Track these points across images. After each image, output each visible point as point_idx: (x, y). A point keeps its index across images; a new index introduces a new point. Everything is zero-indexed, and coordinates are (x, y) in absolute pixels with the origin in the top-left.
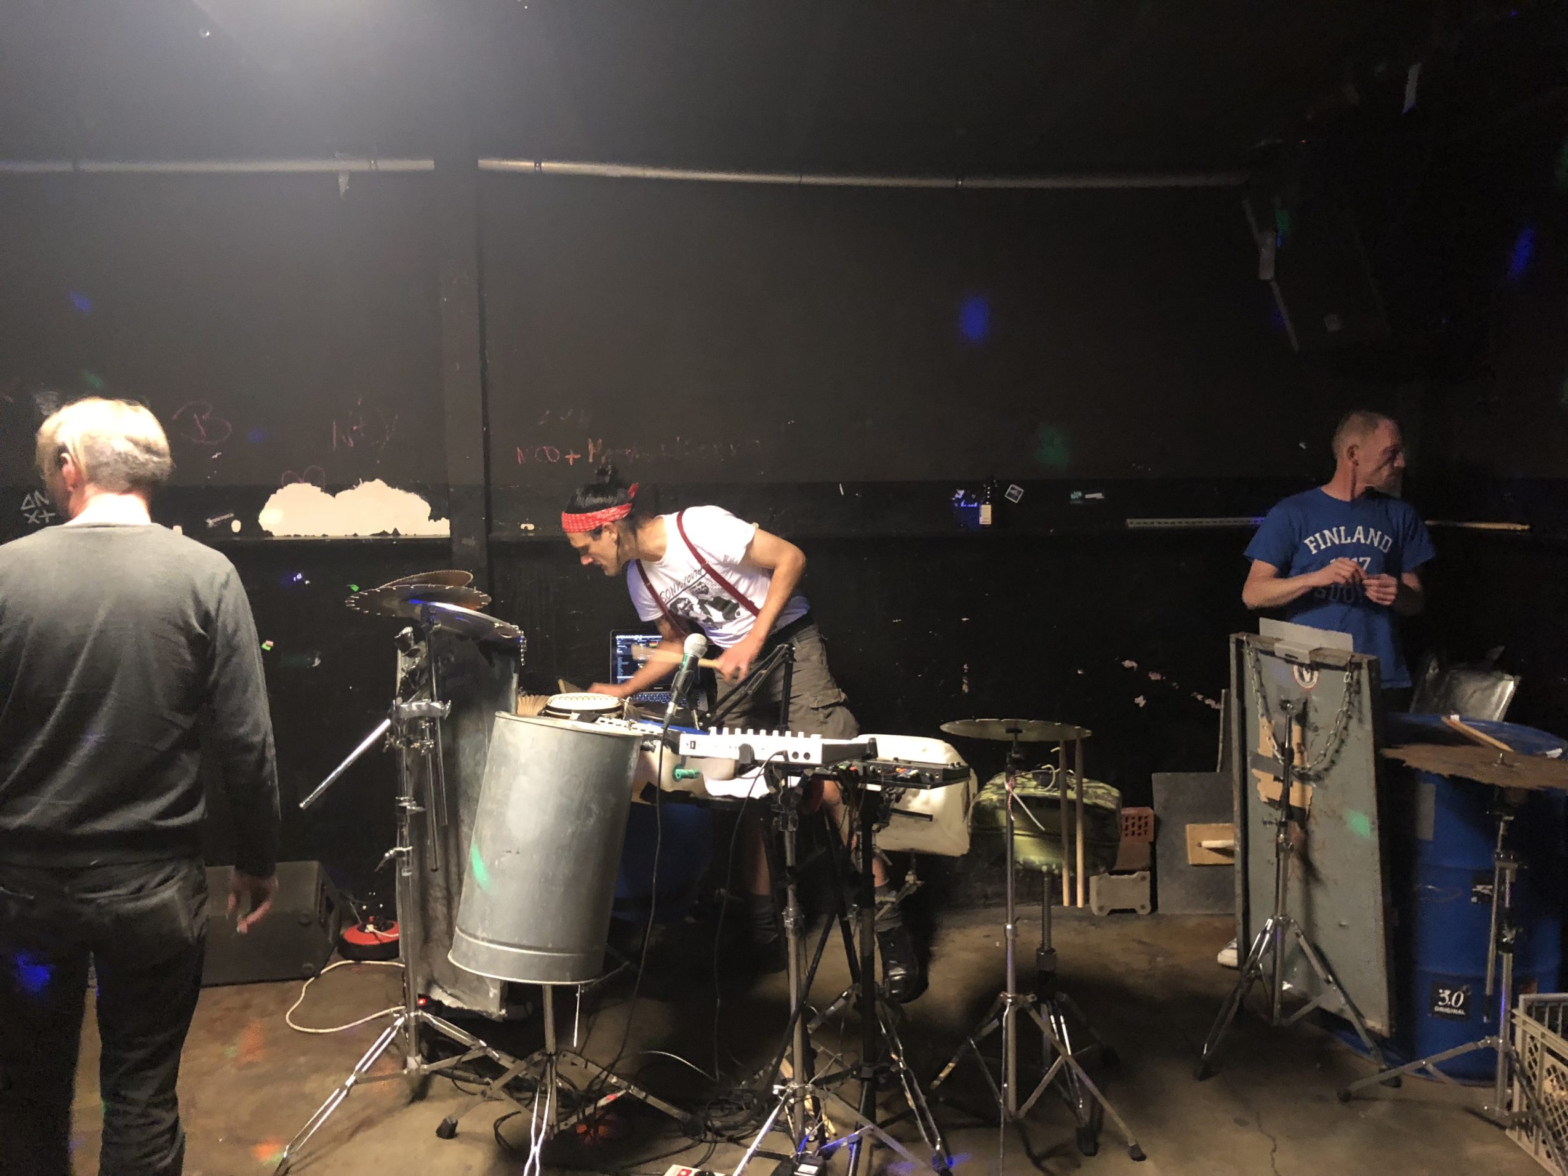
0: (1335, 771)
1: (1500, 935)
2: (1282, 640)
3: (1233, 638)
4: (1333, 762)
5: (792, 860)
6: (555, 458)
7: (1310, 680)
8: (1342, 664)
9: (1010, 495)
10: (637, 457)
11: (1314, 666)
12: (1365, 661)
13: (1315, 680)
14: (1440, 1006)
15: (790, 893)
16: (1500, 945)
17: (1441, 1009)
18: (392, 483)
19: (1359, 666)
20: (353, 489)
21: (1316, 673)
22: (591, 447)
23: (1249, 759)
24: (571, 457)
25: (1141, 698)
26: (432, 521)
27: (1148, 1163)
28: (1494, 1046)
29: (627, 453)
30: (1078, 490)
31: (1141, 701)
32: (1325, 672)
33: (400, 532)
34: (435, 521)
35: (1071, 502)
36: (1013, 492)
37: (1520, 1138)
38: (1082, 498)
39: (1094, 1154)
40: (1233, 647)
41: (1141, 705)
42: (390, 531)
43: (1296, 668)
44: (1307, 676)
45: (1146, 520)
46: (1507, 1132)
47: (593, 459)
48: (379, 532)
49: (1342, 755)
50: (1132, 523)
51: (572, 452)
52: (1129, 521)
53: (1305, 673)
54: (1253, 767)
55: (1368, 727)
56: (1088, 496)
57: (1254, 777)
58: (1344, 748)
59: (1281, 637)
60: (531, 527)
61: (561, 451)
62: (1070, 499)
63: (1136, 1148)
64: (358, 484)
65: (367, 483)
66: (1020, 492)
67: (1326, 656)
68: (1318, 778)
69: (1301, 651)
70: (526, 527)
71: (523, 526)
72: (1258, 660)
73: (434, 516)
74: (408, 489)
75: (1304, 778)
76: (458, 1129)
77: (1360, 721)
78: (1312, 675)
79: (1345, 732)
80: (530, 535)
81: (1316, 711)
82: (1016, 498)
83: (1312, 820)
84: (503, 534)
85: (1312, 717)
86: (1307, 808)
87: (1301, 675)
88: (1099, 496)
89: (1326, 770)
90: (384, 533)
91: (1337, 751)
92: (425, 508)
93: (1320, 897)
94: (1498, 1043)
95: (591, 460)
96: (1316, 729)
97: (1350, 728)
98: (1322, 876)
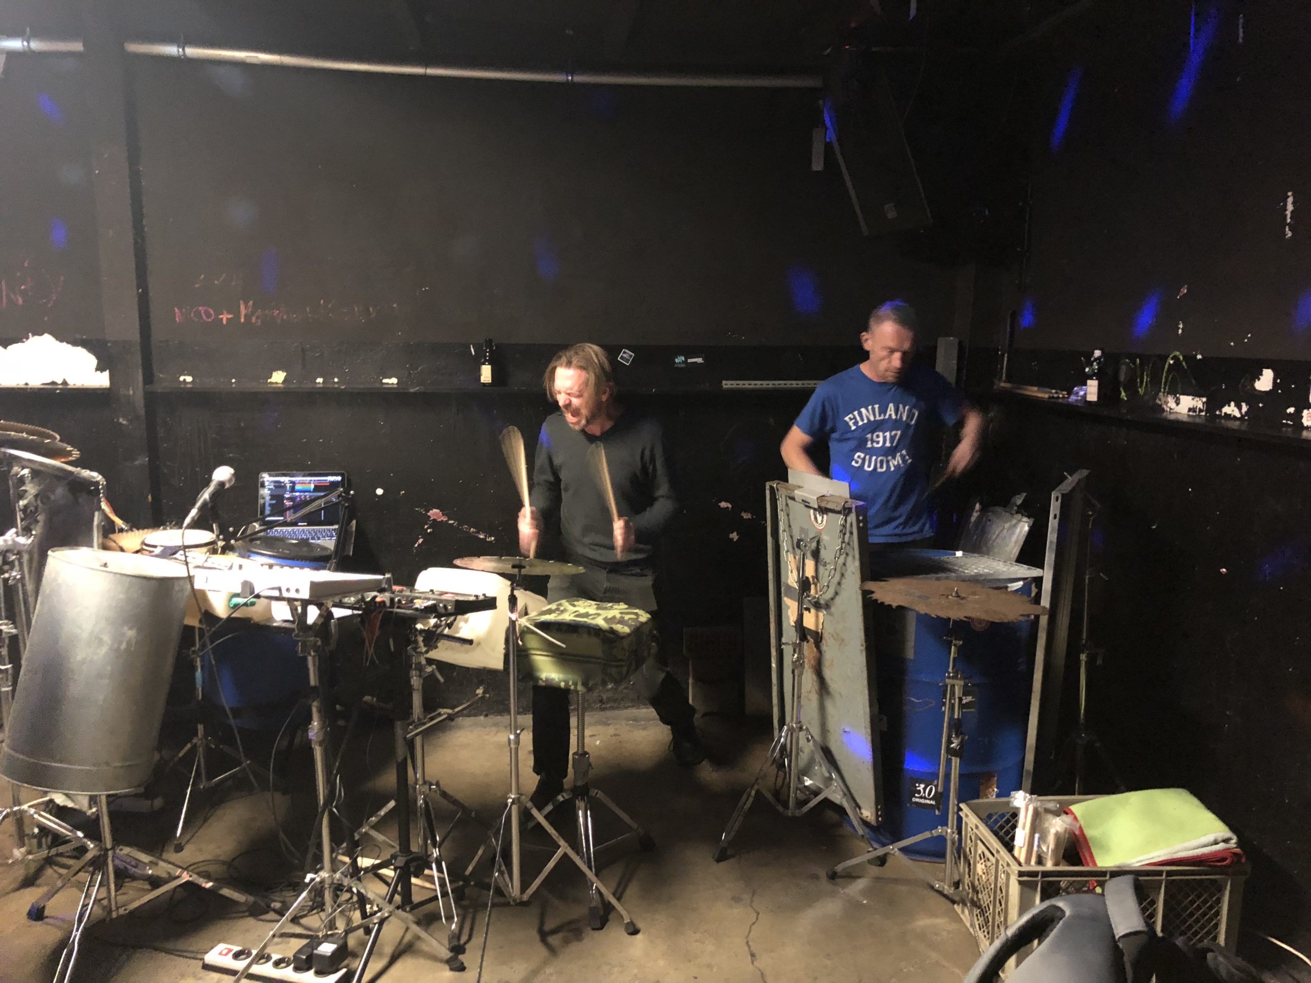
0: (838, 600)
1: (949, 742)
2: (802, 487)
3: (768, 485)
4: (836, 593)
5: (315, 681)
6: (208, 318)
7: (822, 522)
8: (839, 508)
9: (622, 358)
10: (285, 317)
11: (823, 510)
12: (854, 506)
13: (824, 522)
14: (917, 797)
15: (314, 710)
16: (949, 751)
17: (917, 800)
18: (60, 338)
19: (850, 510)
20: (23, 342)
21: (825, 516)
22: (242, 307)
23: (783, 589)
24: (225, 317)
25: (735, 534)
26: (99, 372)
27: (639, 936)
28: (944, 834)
29: (275, 314)
30: (681, 354)
31: (734, 536)
32: (830, 514)
33: (69, 382)
34: (101, 372)
35: (676, 366)
36: (625, 355)
37: (963, 912)
38: (685, 362)
39: (601, 928)
40: (768, 492)
41: (735, 540)
42: (60, 381)
43: (812, 511)
44: (819, 518)
45: (739, 382)
46: (956, 906)
47: (245, 319)
48: (49, 381)
49: (843, 586)
50: (726, 384)
51: (225, 312)
52: (724, 382)
53: (818, 516)
54: (786, 596)
55: (857, 563)
56: (689, 361)
57: (786, 605)
58: (844, 581)
59: (801, 485)
60: (189, 379)
61: (214, 311)
62: (675, 363)
63: (632, 923)
64: (27, 338)
65: (36, 337)
66: (631, 356)
67: (828, 502)
68: (827, 606)
69: (812, 497)
70: (184, 380)
71: (182, 378)
72: (787, 505)
73: (100, 368)
74: (75, 343)
75: (817, 606)
76: (46, 913)
77: (854, 557)
78: (823, 518)
79: (844, 567)
80: (189, 386)
81: (825, 549)
82: (627, 361)
83: (824, 641)
84: (162, 384)
85: (823, 553)
86: (820, 631)
87: (816, 518)
88: (699, 360)
89: (832, 599)
90: (53, 383)
91: (839, 584)
92: (92, 361)
93: (829, 705)
94: (947, 832)
95: (242, 320)
96: (825, 565)
97: (848, 564)
98: (831, 689)
